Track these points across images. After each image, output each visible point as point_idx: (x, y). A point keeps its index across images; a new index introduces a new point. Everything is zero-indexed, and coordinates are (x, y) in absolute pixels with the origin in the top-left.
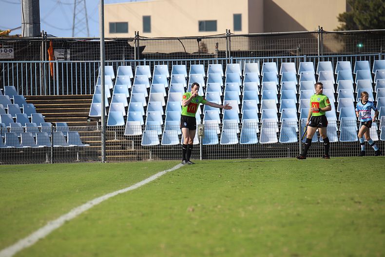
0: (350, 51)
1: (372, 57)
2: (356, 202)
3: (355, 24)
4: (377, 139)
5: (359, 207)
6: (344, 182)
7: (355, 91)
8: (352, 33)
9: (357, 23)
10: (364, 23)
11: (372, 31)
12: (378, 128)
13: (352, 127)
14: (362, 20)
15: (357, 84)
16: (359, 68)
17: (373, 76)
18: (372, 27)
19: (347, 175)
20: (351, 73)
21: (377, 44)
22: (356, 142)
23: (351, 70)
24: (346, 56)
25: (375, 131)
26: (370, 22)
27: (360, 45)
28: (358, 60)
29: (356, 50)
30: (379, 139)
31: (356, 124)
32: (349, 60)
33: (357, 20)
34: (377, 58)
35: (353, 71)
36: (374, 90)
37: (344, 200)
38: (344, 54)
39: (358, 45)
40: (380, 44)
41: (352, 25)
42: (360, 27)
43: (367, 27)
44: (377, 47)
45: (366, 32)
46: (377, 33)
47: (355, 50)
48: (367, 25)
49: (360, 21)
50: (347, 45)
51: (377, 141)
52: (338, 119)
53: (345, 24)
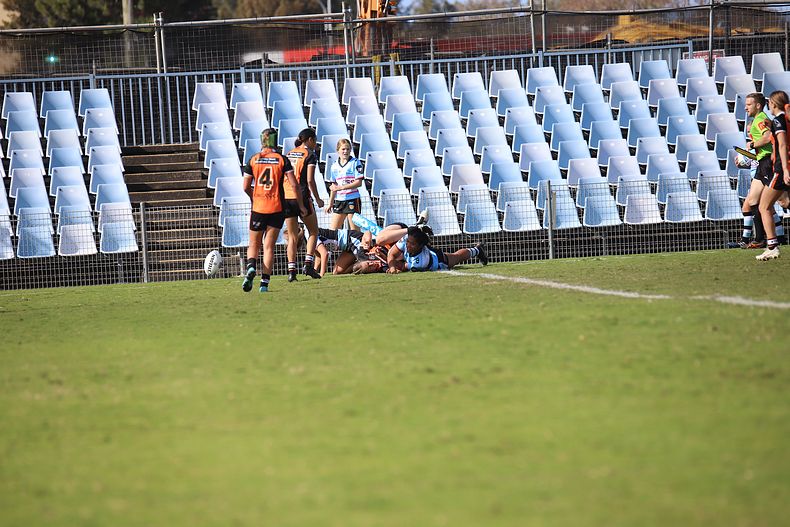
0: (30, 71)
1: (76, 83)
2: (52, 382)
3: (38, 14)
4: (95, 251)
5: (59, 390)
6: (29, 342)
7: (45, 153)
8: (33, 34)
9: (44, 12)
10: (57, 13)
11: (72, 31)
12: (96, 227)
13: (42, 227)
14: (53, 7)
15: (48, 138)
16: (51, 106)
17: (80, 121)
18: (74, 21)
19: (33, 327)
20: (35, 116)
21: (85, 56)
22: (52, 258)
23: (34, 110)
24: (22, 80)
25: (90, 233)
26: (70, 10)
27: (52, 59)
28: (48, 88)
29: (44, 70)
30: (98, 249)
31: (50, 222)
32: (29, 89)
33: (43, 6)
34: (87, 85)
35: (38, 113)
36: (84, 151)
37: (27, 380)
38: (19, 78)
39: (47, 59)
40: (91, 56)
41: (34, 18)
42: (49, 20)
43: (64, 21)
44: (86, 62)
45: (62, 32)
46: (85, 34)
47: (41, 70)
48: (64, 17)
49: (49, 8)
50: (23, 59)
51: (94, 255)
52: (12, 211)
53: (18, 14)
